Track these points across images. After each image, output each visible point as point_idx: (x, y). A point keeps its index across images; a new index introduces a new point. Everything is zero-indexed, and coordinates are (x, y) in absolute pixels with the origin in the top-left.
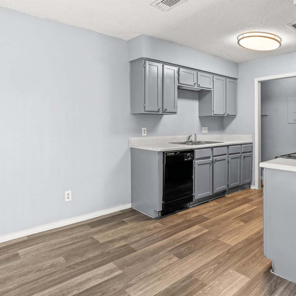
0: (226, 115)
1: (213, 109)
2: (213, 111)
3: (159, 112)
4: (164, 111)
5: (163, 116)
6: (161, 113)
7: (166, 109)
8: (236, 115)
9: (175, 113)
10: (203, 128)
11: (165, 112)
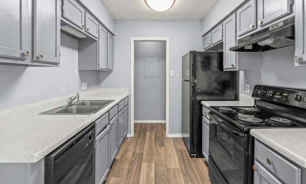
0: (108, 70)
1: (99, 62)
2: (99, 65)
3: (24, 60)
4: (35, 59)
5: (26, 69)
6: (27, 62)
7: (42, 56)
8: (112, 70)
9: (56, 64)
10: (82, 83)
11: (38, 61)
